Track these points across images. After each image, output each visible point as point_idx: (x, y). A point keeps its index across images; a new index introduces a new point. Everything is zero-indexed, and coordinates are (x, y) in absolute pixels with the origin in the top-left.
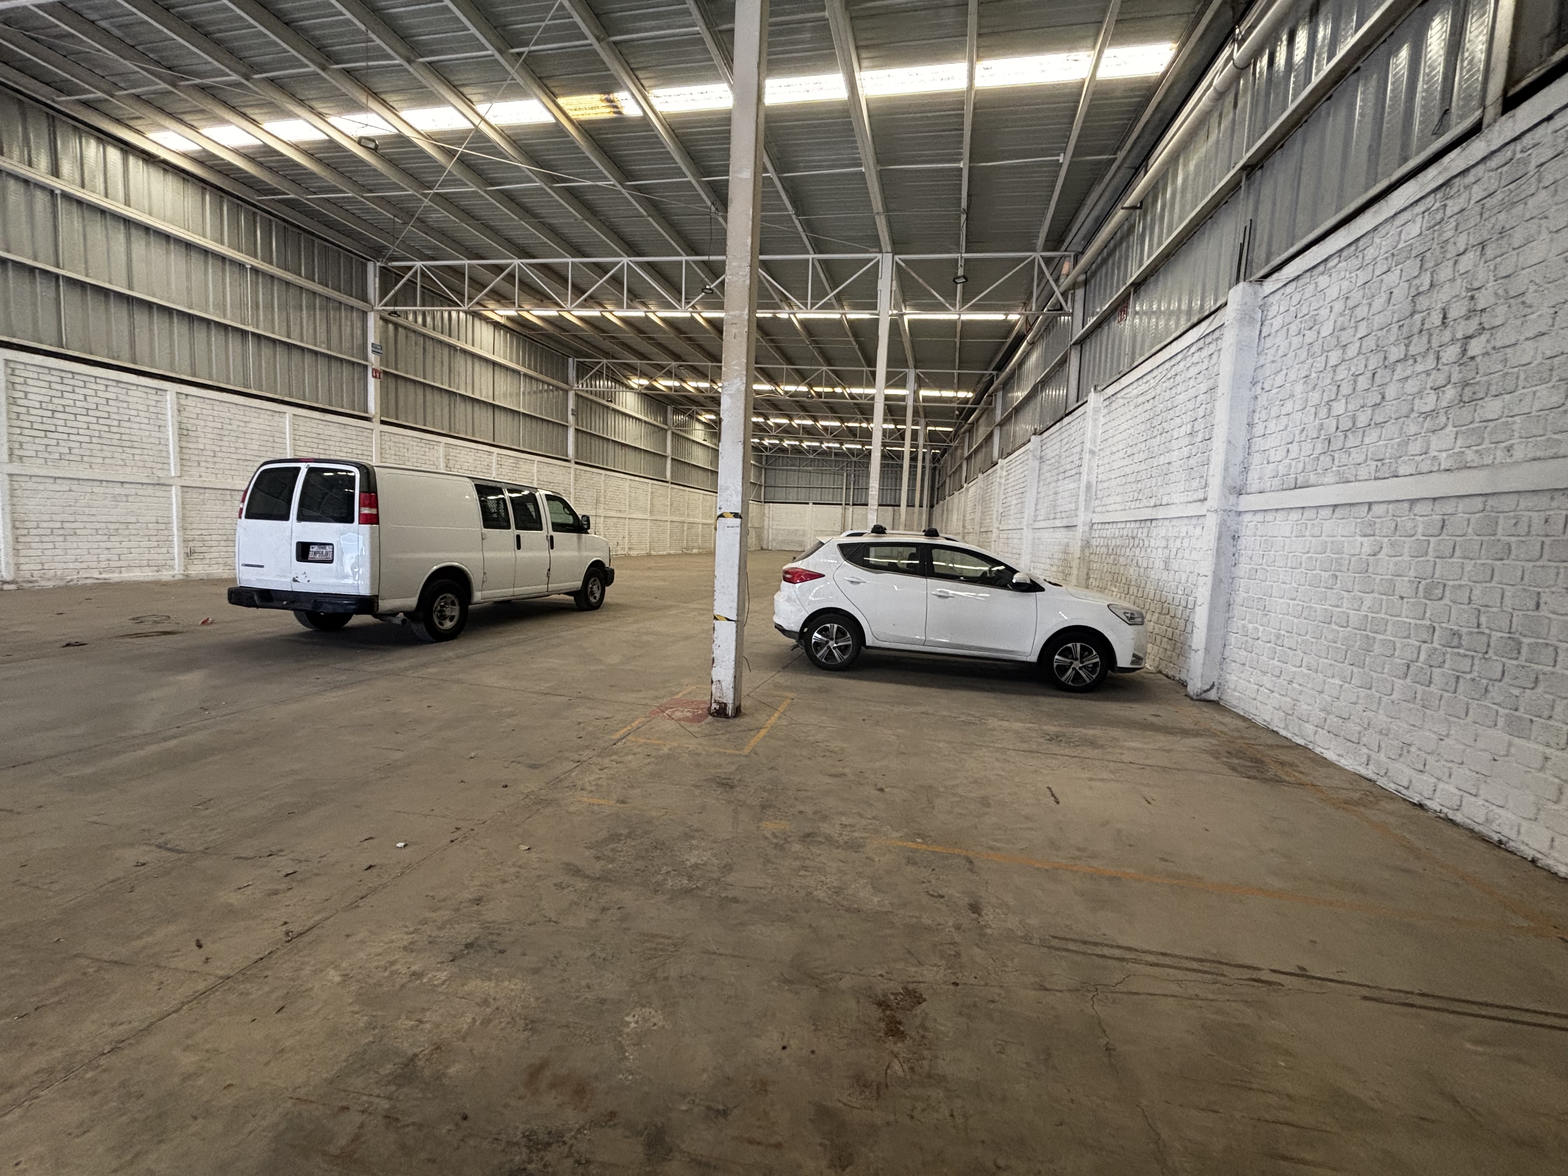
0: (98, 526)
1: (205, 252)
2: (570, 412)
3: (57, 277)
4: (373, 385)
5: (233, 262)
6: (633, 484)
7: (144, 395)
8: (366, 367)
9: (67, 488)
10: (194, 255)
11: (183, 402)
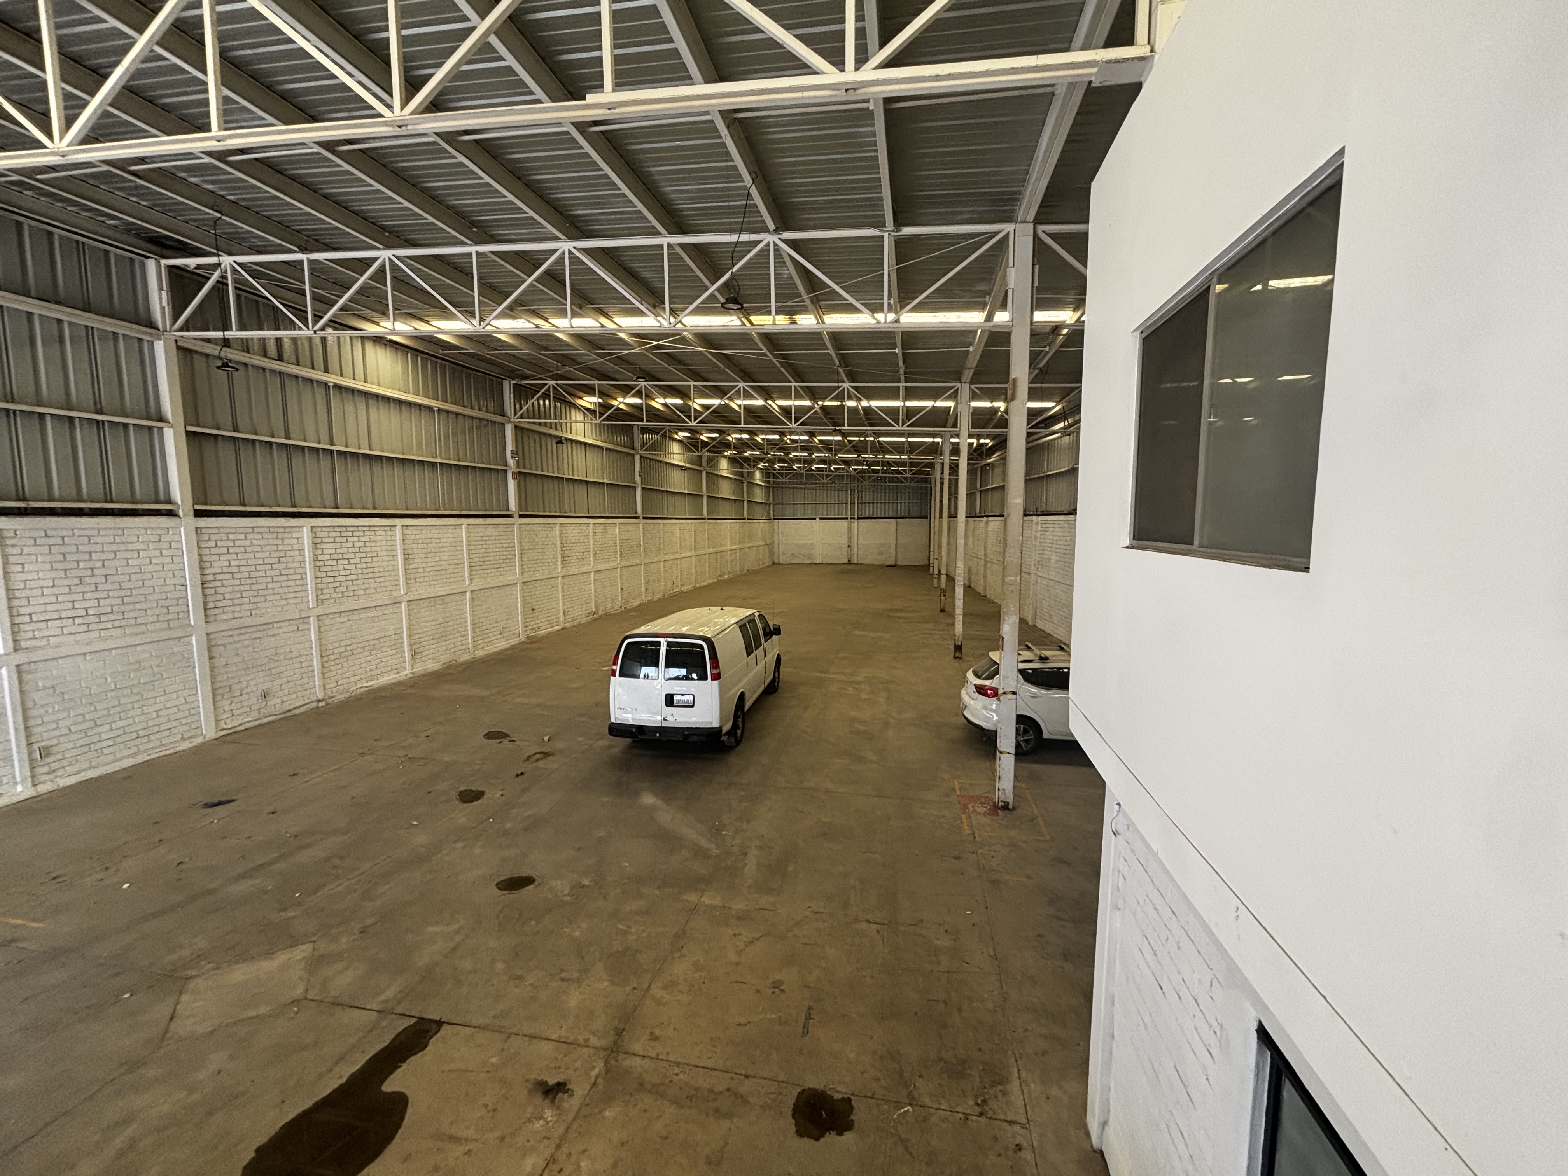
0: (364, 644)
1: (410, 404)
2: (637, 474)
3: (332, 451)
4: (512, 485)
5: (425, 407)
6: (682, 527)
7: (383, 533)
8: (506, 471)
9: (346, 619)
10: (404, 408)
11: (406, 532)
